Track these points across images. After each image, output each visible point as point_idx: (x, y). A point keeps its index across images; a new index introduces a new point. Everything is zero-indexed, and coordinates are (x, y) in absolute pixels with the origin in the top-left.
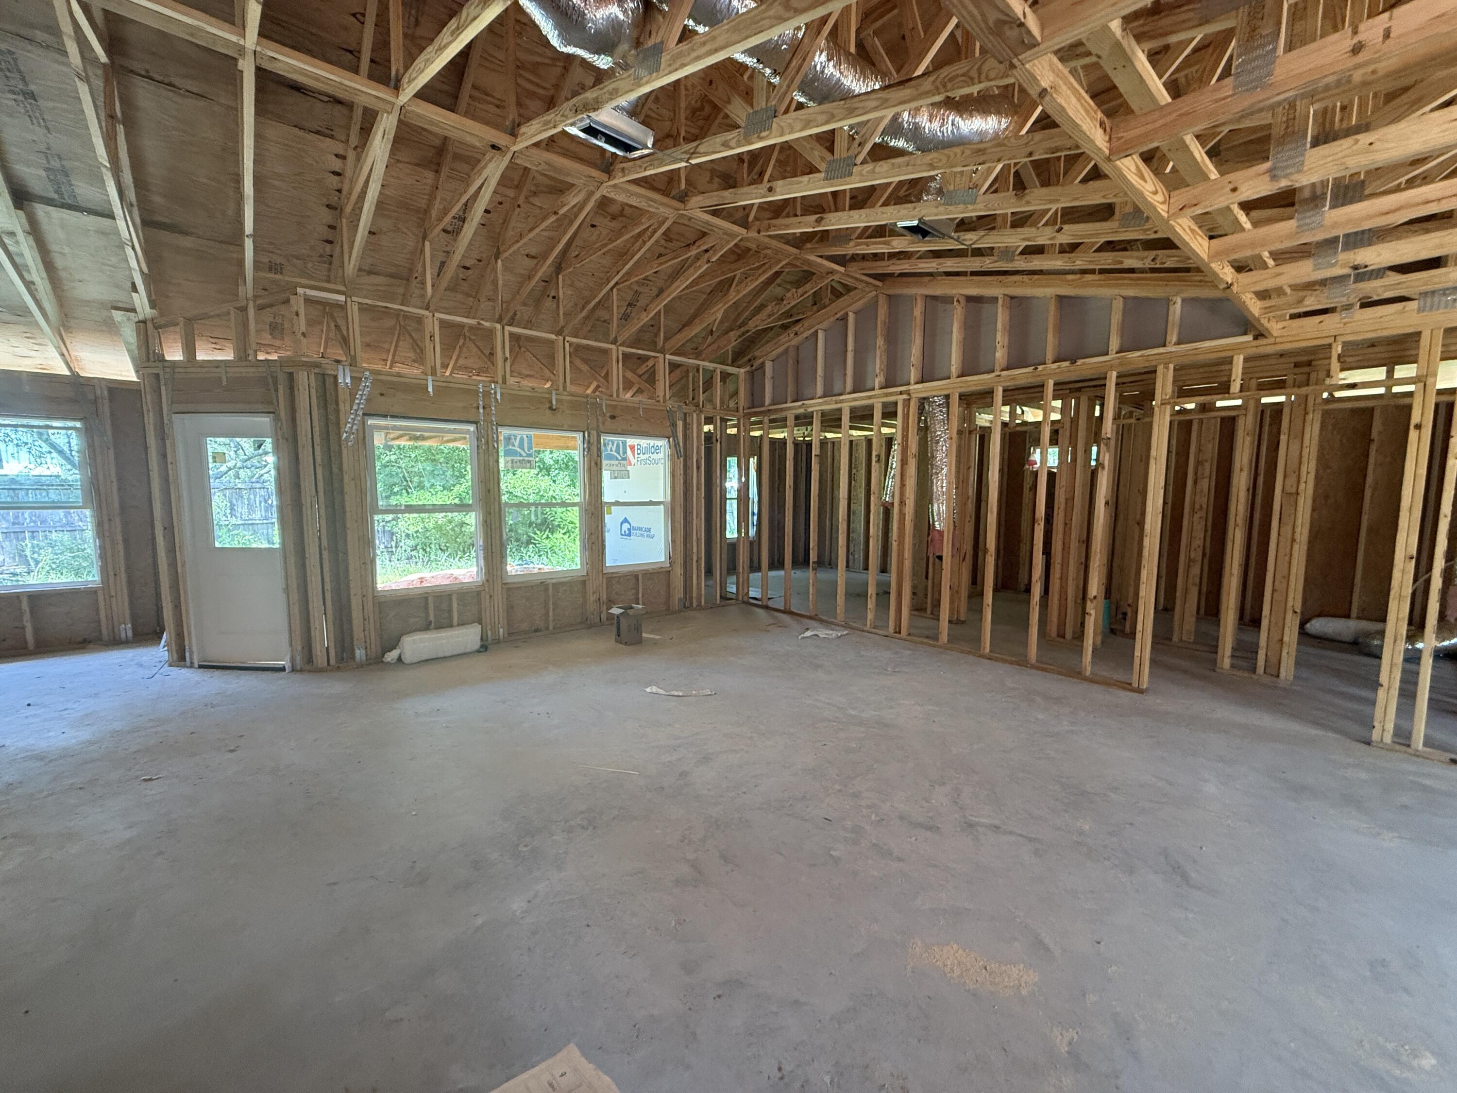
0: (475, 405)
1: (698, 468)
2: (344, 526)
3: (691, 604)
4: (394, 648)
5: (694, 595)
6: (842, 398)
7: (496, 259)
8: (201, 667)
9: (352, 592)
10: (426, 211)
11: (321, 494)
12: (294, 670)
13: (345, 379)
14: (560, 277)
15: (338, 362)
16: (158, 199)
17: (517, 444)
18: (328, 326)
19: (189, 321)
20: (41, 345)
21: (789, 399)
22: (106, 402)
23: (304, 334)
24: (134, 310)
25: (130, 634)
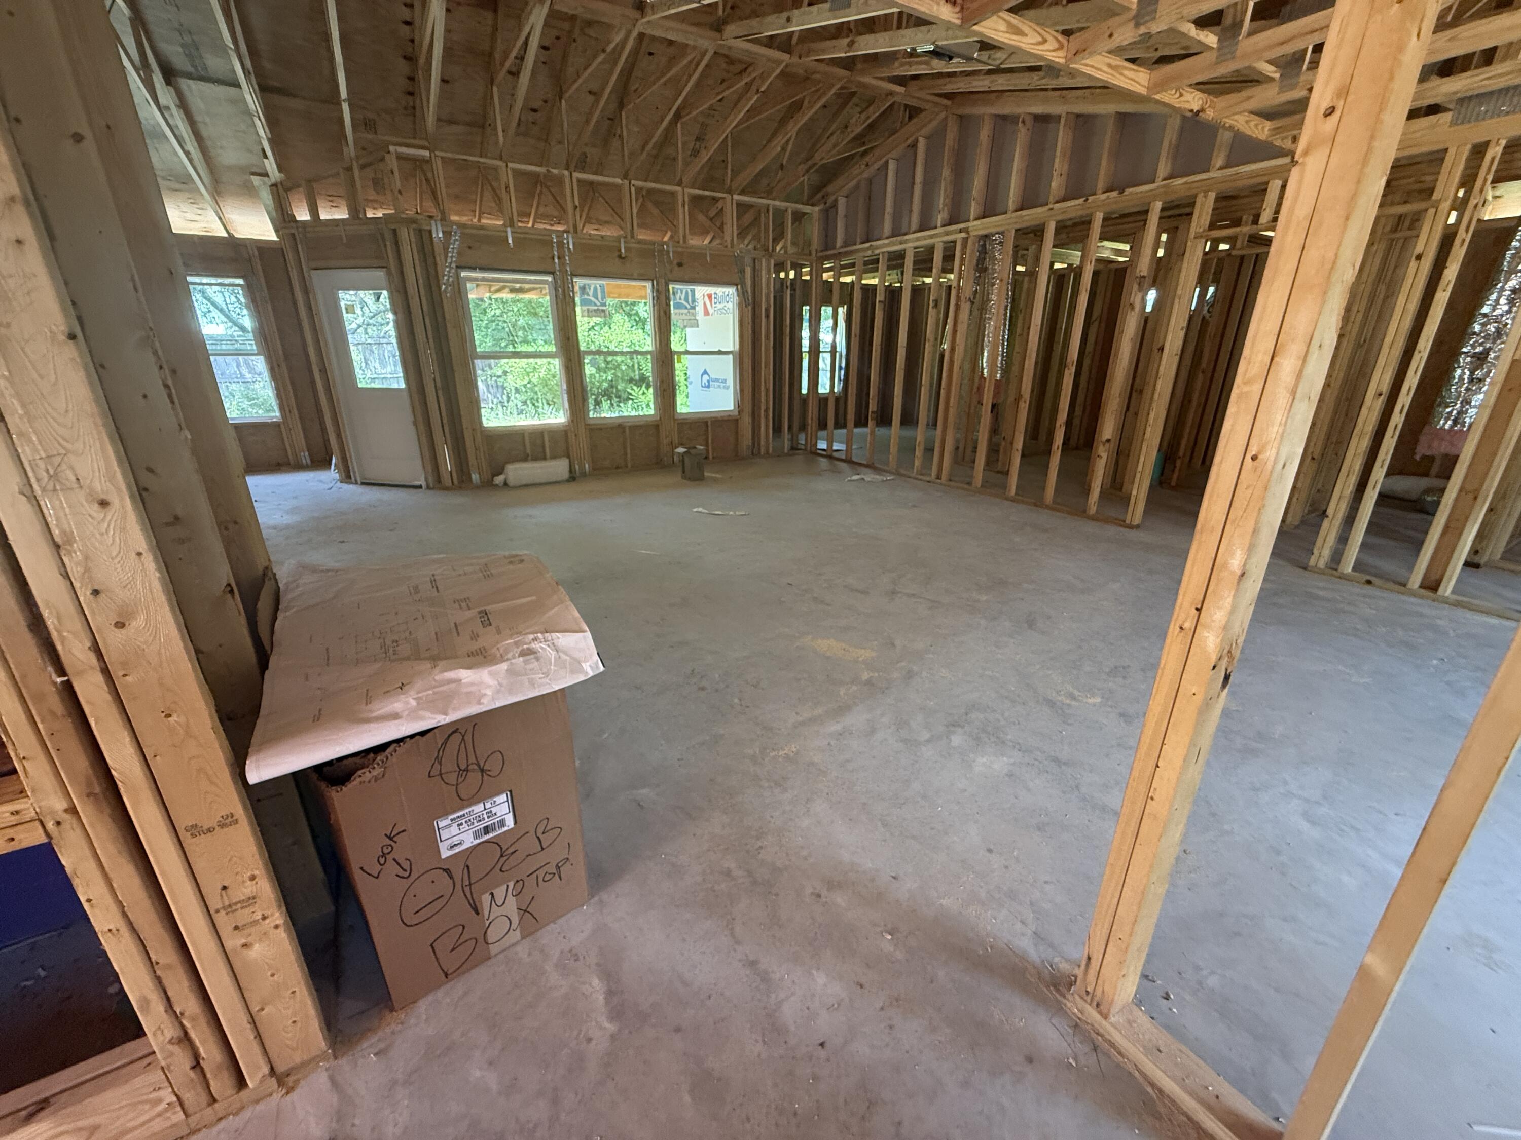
0: (550, 256)
1: (767, 316)
2: (453, 371)
3: (759, 453)
4: (501, 473)
5: (762, 443)
6: (907, 237)
7: (560, 98)
8: (363, 484)
9: (464, 427)
10: (491, 54)
11: (431, 341)
12: (428, 487)
13: (438, 234)
14: (623, 114)
15: (431, 217)
16: (267, 65)
17: (591, 293)
18: (421, 181)
19: (309, 181)
20: (202, 209)
21: (858, 240)
22: (258, 261)
23: (400, 192)
24: (267, 175)
25: (309, 461)
